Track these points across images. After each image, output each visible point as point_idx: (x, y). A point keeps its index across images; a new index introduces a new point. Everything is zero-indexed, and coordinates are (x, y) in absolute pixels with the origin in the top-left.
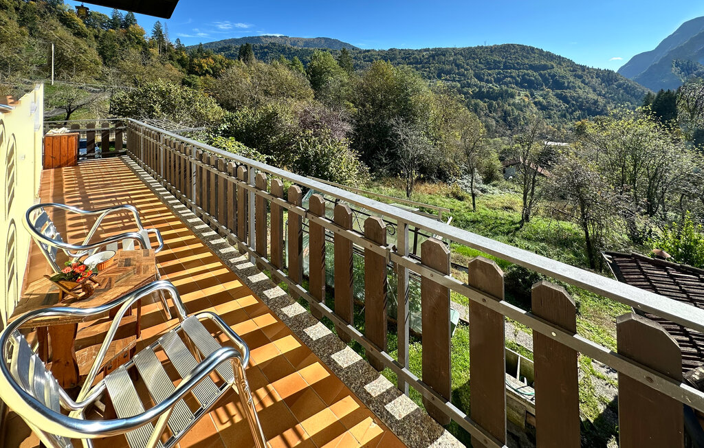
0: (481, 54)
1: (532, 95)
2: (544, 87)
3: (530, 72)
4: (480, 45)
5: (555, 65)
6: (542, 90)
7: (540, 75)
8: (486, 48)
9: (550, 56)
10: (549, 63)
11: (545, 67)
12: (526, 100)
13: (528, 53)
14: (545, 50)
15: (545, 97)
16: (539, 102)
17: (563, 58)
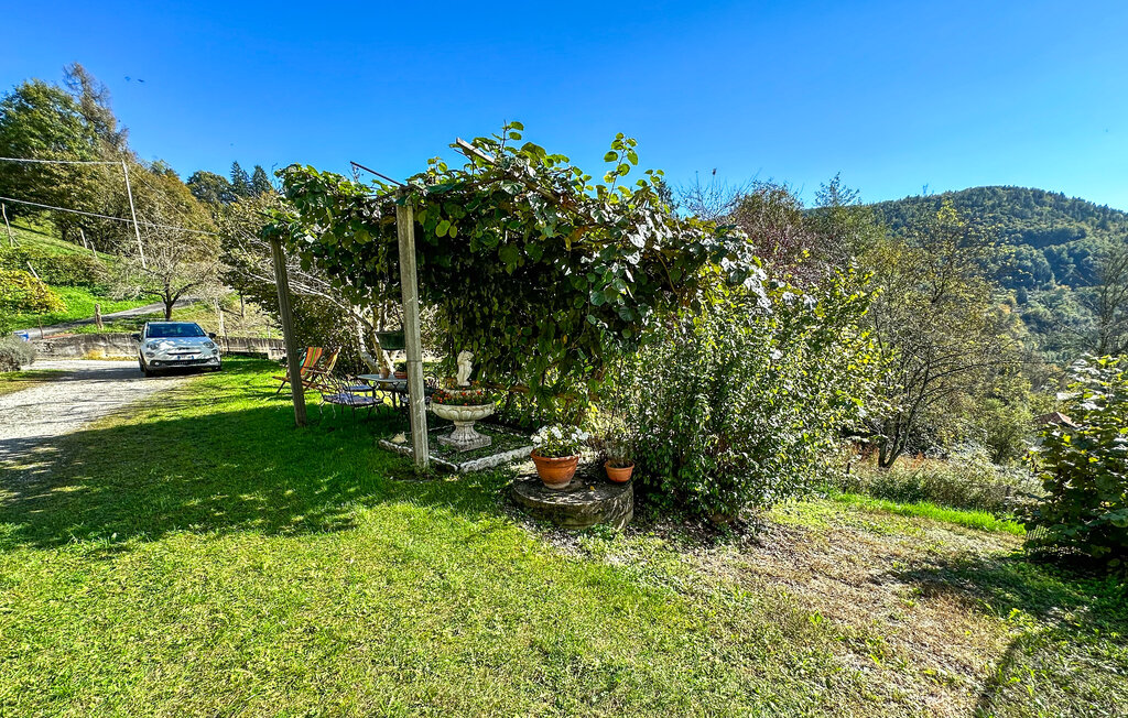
0: (913, 216)
1: (1021, 300)
2: (1053, 281)
3: (1024, 249)
4: (913, 195)
5: (1089, 230)
6: (1047, 288)
7: (1049, 255)
8: (927, 200)
9: (1081, 210)
10: (1074, 227)
11: (1063, 236)
12: (1007, 311)
13: (1027, 205)
14: (1069, 196)
15: (1050, 303)
16: (1036, 314)
17: (1113, 212)
